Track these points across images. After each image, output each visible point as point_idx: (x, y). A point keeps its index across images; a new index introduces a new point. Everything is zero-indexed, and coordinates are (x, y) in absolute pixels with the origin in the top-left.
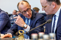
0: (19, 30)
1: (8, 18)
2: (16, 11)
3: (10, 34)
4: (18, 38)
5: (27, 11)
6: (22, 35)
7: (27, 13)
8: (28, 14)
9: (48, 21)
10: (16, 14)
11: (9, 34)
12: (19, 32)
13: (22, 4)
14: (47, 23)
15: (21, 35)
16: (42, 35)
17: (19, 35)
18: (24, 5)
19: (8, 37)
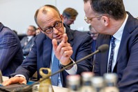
0: (41, 69)
1: (17, 42)
2: (34, 27)
3: (23, 77)
4: (38, 86)
5: (54, 26)
6: (48, 78)
7: (55, 31)
8: (57, 34)
9: (100, 48)
10: (34, 33)
11: (20, 77)
12: (41, 73)
13: (44, 11)
14: (100, 51)
15: (45, 79)
16: (90, 78)
17: (41, 79)
18: (48, 13)
19: (17, 82)
